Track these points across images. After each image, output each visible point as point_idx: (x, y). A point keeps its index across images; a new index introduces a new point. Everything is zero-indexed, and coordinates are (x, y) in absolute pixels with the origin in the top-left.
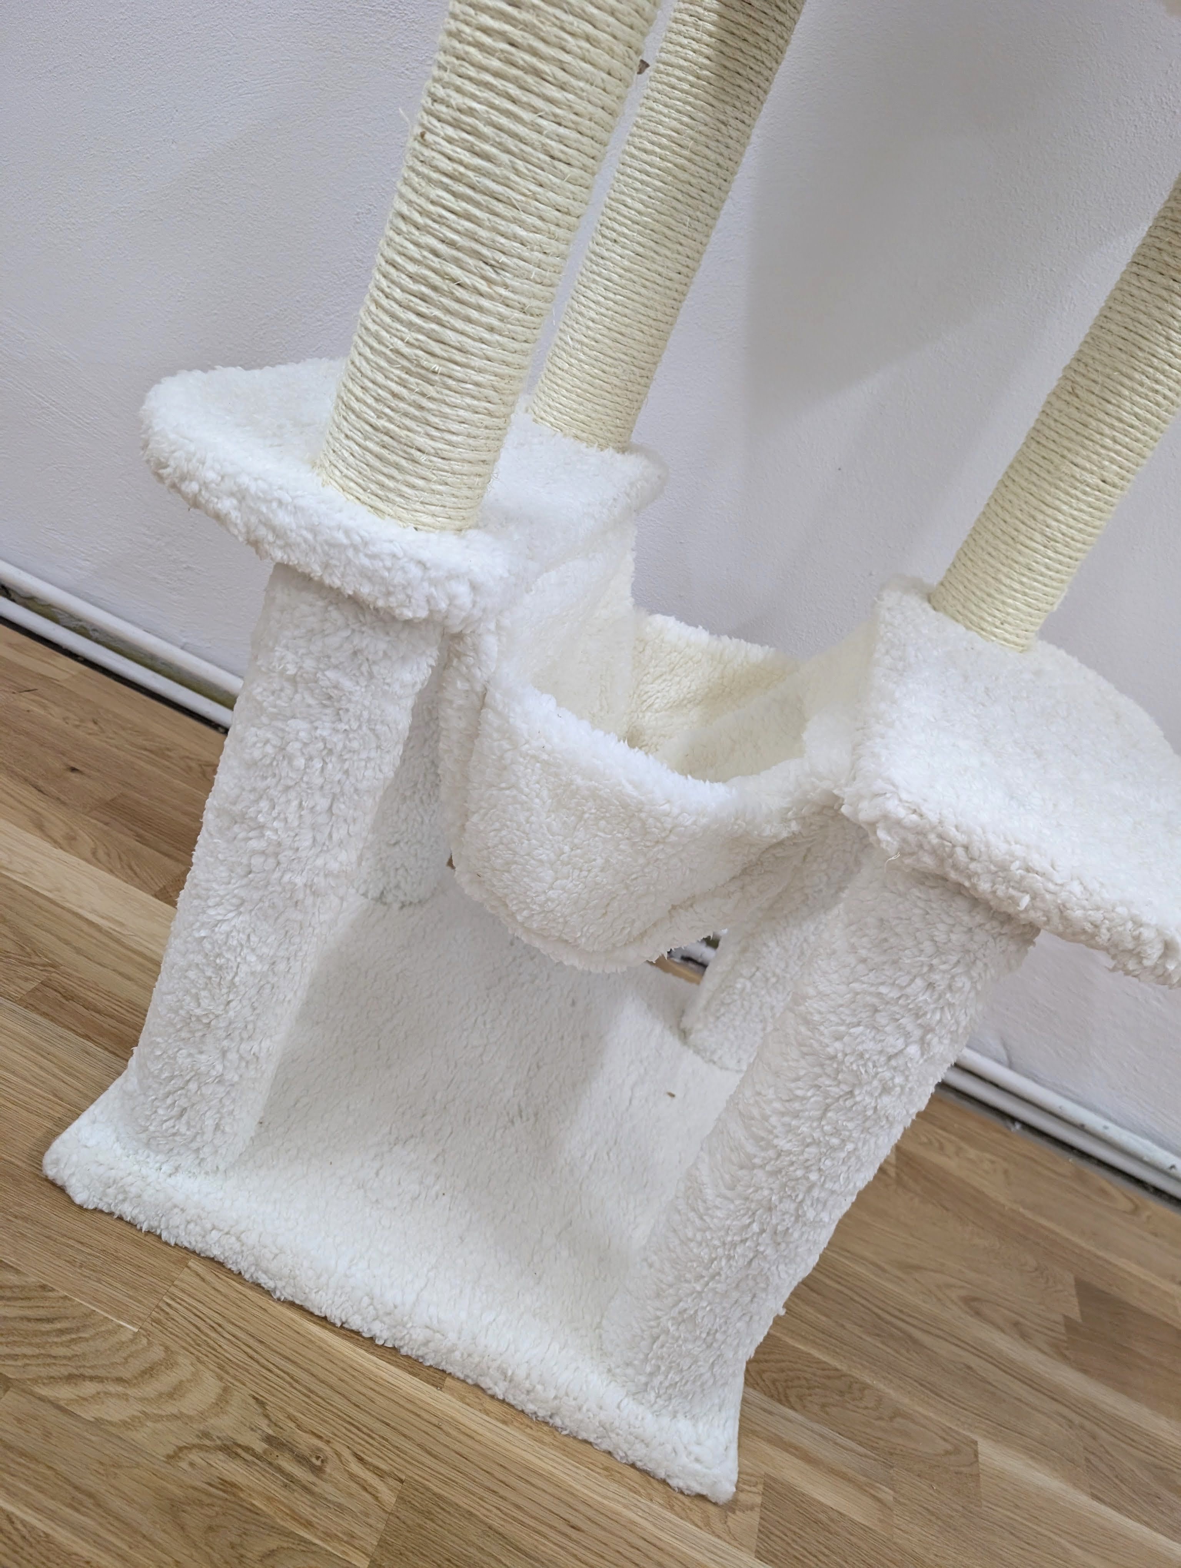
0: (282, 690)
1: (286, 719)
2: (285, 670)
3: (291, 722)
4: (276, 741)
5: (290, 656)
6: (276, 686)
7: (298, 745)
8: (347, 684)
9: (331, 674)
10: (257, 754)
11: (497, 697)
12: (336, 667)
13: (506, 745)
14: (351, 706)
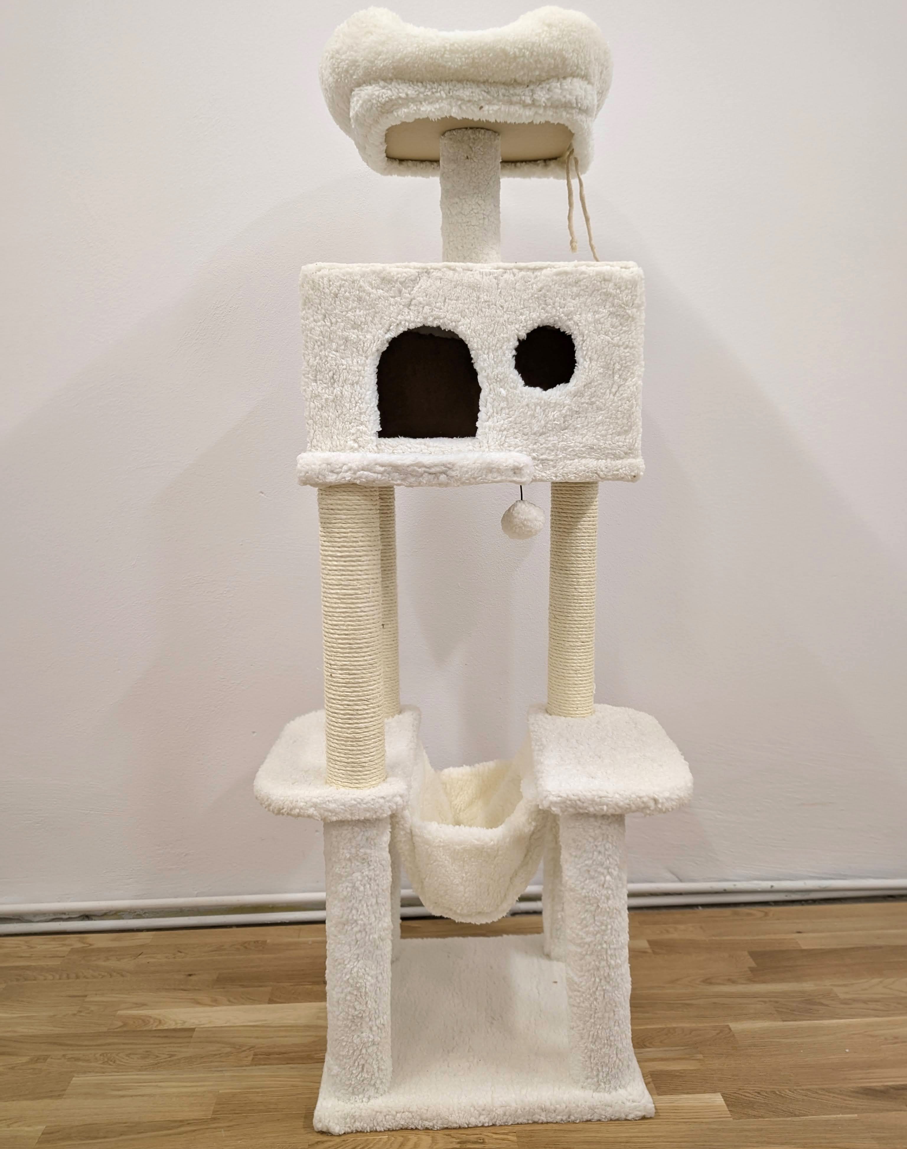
0: (346, 865)
1: (351, 875)
2: (346, 857)
3: (354, 875)
4: (350, 885)
5: (345, 851)
6: (344, 864)
7: (359, 882)
8: (368, 851)
9: (362, 850)
10: (345, 893)
11: (416, 831)
12: (362, 847)
13: (427, 847)
14: (372, 859)
